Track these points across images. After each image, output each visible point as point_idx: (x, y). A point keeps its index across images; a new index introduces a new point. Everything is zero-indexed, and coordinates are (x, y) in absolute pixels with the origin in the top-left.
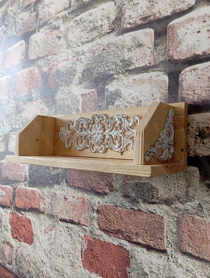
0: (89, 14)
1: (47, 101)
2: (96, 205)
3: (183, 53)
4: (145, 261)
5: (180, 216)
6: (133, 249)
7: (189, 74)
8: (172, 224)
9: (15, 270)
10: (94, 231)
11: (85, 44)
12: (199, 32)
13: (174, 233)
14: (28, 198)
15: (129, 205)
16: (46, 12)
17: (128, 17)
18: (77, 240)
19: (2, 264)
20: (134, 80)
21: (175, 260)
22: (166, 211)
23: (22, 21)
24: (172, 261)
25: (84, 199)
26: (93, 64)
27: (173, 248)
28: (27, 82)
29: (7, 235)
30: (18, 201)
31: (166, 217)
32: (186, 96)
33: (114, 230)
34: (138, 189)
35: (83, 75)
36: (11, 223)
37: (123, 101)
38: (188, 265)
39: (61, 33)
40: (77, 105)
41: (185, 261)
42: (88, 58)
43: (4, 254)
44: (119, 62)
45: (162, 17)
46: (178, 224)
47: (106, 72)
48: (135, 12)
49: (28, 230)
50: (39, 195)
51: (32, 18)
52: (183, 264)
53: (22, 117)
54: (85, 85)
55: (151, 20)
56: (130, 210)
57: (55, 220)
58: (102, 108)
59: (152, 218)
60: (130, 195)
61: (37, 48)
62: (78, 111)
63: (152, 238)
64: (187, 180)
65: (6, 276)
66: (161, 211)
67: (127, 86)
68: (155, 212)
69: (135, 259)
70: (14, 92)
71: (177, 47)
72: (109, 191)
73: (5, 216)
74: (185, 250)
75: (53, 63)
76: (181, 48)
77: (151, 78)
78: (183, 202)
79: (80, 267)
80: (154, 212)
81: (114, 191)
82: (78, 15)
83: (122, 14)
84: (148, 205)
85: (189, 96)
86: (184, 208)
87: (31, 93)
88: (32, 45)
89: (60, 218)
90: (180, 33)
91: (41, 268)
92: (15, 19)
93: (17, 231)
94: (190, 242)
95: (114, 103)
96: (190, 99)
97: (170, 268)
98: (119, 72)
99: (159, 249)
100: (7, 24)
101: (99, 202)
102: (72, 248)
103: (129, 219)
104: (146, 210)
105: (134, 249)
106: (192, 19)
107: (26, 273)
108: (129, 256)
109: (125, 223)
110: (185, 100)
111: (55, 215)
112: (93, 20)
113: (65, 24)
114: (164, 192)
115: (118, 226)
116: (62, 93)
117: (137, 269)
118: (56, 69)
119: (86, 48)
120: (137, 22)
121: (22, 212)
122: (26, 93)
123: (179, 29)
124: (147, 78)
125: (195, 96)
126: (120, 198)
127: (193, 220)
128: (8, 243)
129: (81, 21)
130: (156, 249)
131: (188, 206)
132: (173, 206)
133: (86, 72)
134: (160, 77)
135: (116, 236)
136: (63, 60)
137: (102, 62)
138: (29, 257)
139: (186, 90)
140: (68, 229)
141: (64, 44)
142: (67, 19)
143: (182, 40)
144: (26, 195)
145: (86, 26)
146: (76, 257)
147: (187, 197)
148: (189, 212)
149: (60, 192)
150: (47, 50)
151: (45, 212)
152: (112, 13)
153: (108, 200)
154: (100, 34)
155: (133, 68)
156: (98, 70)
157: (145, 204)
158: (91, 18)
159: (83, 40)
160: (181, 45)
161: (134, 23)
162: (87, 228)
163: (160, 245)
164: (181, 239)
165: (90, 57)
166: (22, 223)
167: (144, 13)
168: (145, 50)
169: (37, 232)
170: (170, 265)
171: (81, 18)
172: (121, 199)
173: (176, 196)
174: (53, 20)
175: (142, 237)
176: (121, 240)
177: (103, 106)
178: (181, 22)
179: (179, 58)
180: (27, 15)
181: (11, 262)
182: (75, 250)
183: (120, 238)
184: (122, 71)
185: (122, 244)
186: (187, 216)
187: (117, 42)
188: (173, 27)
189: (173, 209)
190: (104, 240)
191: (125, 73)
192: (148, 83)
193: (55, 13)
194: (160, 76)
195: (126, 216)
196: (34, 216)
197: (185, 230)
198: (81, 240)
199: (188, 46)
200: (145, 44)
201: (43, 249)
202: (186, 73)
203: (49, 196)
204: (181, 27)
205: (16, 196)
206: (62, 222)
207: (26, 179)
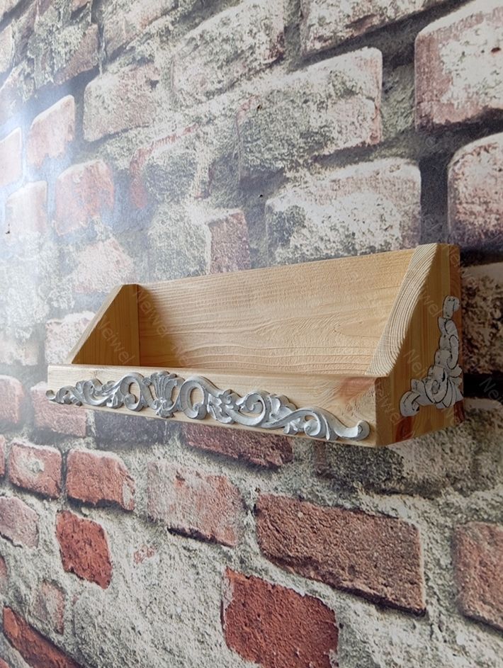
0: (222, 21)
1: (128, 242)
2: (252, 497)
3: (456, 106)
4: (374, 635)
5: (459, 526)
6: (343, 606)
7: (472, 161)
8: (440, 545)
9: (71, 647)
10: (248, 558)
11: (214, 96)
12: (496, 50)
13: (445, 567)
14: (95, 477)
15: (330, 496)
16: (120, 23)
17: (315, 21)
18: (210, 580)
19: (43, 633)
20: (334, 181)
21: (449, 635)
22: (423, 514)
23: (65, 47)
24: (440, 638)
25: (222, 480)
26: (234, 147)
27: (444, 605)
28: (83, 197)
29: (53, 564)
30: (73, 483)
31: (422, 528)
32: (467, 217)
33: (296, 558)
34: (351, 457)
35: (211, 175)
36: (61, 536)
37: (309, 237)
38: (482, 651)
39: (156, 72)
40: (200, 248)
41: (474, 639)
42: (221, 130)
43: (46, 609)
44: (298, 137)
45: (402, 15)
46: (453, 546)
47: (266, 165)
48: (333, 8)
49: (98, 551)
50: (121, 469)
51: (88, 40)
52: (470, 646)
53: (75, 280)
54: (217, 200)
55: (372, 26)
56: (335, 509)
57: (157, 529)
58: (259, 254)
59: (388, 529)
60: (333, 471)
61: (103, 112)
62: (201, 263)
63: (390, 580)
64: (474, 434)
65: (51, 662)
66: (409, 511)
67: (318, 198)
68: (394, 515)
69: (350, 630)
70: (53, 221)
71: (442, 92)
72: (281, 461)
73: (45, 519)
74: (474, 612)
75: (138, 148)
76: (450, 96)
77: (378, 174)
78: (464, 489)
79: (218, 646)
80: (392, 514)
81: (293, 461)
82: (197, 25)
83: (302, 15)
84: (379, 496)
85: (473, 217)
86: (467, 504)
87: (93, 222)
88: (91, 105)
89: (169, 524)
90: (447, 55)
91: (130, 643)
92: (50, 44)
93: (75, 554)
94: (487, 592)
95: (288, 241)
96: (477, 225)
97: (438, 655)
98: (299, 163)
99: (408, 607)
100: (32, 57)
101: (258, 487)
102: (200, 600)
103: (333, 531)
104: (372, 510)
105: (347, 607)
106: (478, 19)
107: (96, 655)
108: (335, 621)
109: (322, 541)
110: (465, 229)
111: (157, 518)
112: (231, 36)
113: (164, 49)
114: (417, 464)
115: (305, 548)
116: (163, 221)
117: (354, 656)
118: (147, 162)
119: (216, 106)
120: (340, 34)
121: (84, 510)
122: (81, 223)
123: (444, 45)
124: (367, 175)
125: (489, 218)
126: (307, 478)
127: (492, 535)
128: (55, 583)
129: (204, 39)
130: (401, 607)
131: (478, 501)
132: (441, 501)
133: (219, 168)
134: (399, 171)
135: (302, 573)
136: (163, 139)
137: (256, 141)
138: (103, 616)
139: (467, 203)
140: (187, 554)
141: (164, 99)
142: (170, 37)
143: (454, 74)
144: (90, 470)
145: (214, 52)
146: (208, 622)
147: (474, 478)
148: (481, 515)
149: (168, 463)
150: (126, 116)
151: (135, 511)
152: (277, 16)
153: (279, 483)
154: (250, 70)
155: (332, 152)
156: (246, 162)
157: (370, 495)
158: (226, 32)
159: (210, 87)
160: (451, 86)
161: (331, 38)
162: (232, 552)
163: (411, 598)
164: (463, 585)
165: (228, 128)
166: (85, 536)
167: (356, 9)
168: (362, 104)
169: (119, 559)
170: (437, 649)
171: (203, 32)
172: (311, 480)
173: (448, 476)
174: (138, 41)
175: (366, 577)
176: (315, 582)
177: (262, 250)
178: (450, 27)
179: (446, 120)
180: (78, 32)
181: (62, 629)
182: (207, 603)
183: (312, 576)
184: (305, 161)
185: (317, 592)
186: (477, 525)
187: (292, 87)
188: (429, 42)
189: (440, 507)
190: (273, 583)
191: (311, 165)
192: (370, 189)
193: (141, 23)
194: (399, 169)
195: (324, 523)
196: (112, 520)
197: (472, 562)
198: (218, 579)
199: (469, 86)
200: (361, 88)
201: (133, 599)
202: (465, 159)
203: (142, 471)
204: (451, 41)
205: (70, 471)
206: (174, 535)
207: (88, 429)
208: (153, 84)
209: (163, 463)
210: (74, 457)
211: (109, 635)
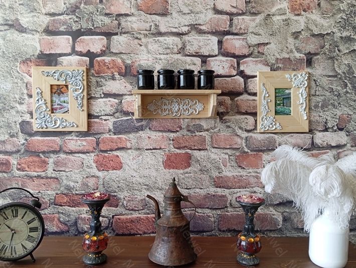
0: (164, 39)
2: (172, 138)
4: (198, 155)
5: (212, 135)
6: (192, 152)
8: (209, 138)
10: (170, 150)
11: (161, 54)
12: (219, 66)
13: (210, 141)
14: (114, 143)
15: (190, 134)
16: (129, 25)
17: (188, 49)
18: (159, 157)
19: (85, 193)
21: (211, 151)
22: (207, 134)
23: (101, 22)
25: (163, 136)
27: (210, 147)
28: (110, 67)
29: (92, 171)
30: (103, 146)
33: (182, 147)
36: (97, 162)
39: (142, 43)
41: (214, 150)
43: (88, 185)
45: (204, 55)
48: (192, 48)
49: (116, 162)
50: (126, 139)
51: (113, 24)
53: (104, 89)
55: (199, 54)
57: (141, 150)
59: (201, 137)
60: (191, 130)
61: (120, 46)
63: (201, 145)
64: (215, 121)
66: (204, 134)
69: (194, 156)
70: (93, 71)
72: (179, 130)
73: (87, 159)
74: (214, 146)
75: (135, 59)
78: (213, 129)
79: (162, 170)
81: (182, 129)
82: (156, 37)
83: (185, 47)
84: (199, 133)
87: (114, 74)
88: (114, 42)
90: (212, 64)
93: (104, 165)
94: (216, 143)
97: (209, 155)
100: (79, 16)
101: (173, 135)
106: (217, 60)
107: (116, 189)
108: (191, 155)
109: (188, 143)
112: (167, 43)
113: (145, 38)
114: (206, 126)
115: (185, 145)
117: (195, 160)
118: (138, 64)
121: (109, 152)
122: (108, 73)
128: (93, 176)
130: (203, 149)
131: (215, 131)
135: (184, 149)
136: (144, 60)
138: (119, 178)
140: (152, 154)
141: (144, 50)
144: (111, 141)
145: (162, 45)
146: (159, 166)
147: (215, 127)
149: (145, 135)
150: (130, 50)
151: (132, 148)
152: (179, 44)
153: (179, 134)
154: (172, 52)
161: (191, 53)
162: (166, 150)
163: (205, 147)
164: (213, 143)
166: (109, 159)
167: (196, 50)
169: (126, 161)
171: (158, 39)
172: (186, 132)
174: (136, 33)
175: (197, 146)
178: (212, 60)
180: (109, 20)
181: (97, 188)
182: (158, 162)
185: (187, 152)
186: (215, 134)
187: (183, 59)
188: (209, 61)
189: (209, 132)
190: (177, 153)
193: (137, 29)
195: (189, 139)
196: (122, 152)
197: (214, 139)
198: (162, 156)
200: (197, 64)
201: (132, 169)
203: (135, 138)
205: (101, 143)
206: (147, 150)
207: (110, 131)
208: (141, 45)
209: (143, 135)
210: (103, 139)
211: (122, 181)
